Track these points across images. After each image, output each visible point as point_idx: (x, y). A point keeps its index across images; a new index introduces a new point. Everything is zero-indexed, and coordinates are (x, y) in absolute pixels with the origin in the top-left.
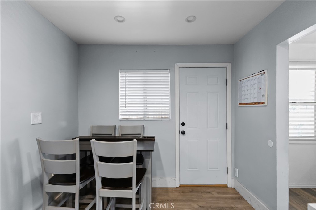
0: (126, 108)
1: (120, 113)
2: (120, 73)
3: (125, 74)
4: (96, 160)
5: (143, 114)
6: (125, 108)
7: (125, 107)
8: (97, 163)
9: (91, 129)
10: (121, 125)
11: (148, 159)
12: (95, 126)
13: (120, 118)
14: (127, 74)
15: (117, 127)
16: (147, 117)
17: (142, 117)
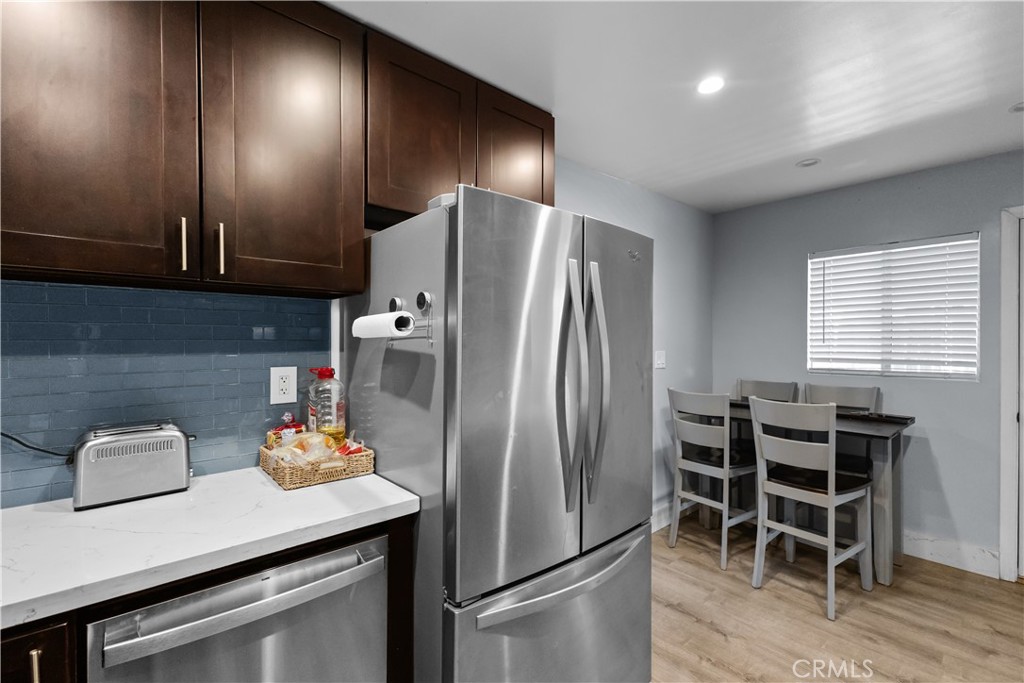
0: (827, 343)
1: (809, 356)
2: (809, 261)
3: (824, 262)
4: (758, 430)
5: (879, 358)
6: (821, 343)
7: (824, 340)
8: (759, 436)
9: (739, 388)
10: (812, 384)
11: (881, 464)
12: (747, 382)
13: (809, 366)
14: (829, 261)
15: (801, 387)
16: (893, 366)
17: (877, 367)
